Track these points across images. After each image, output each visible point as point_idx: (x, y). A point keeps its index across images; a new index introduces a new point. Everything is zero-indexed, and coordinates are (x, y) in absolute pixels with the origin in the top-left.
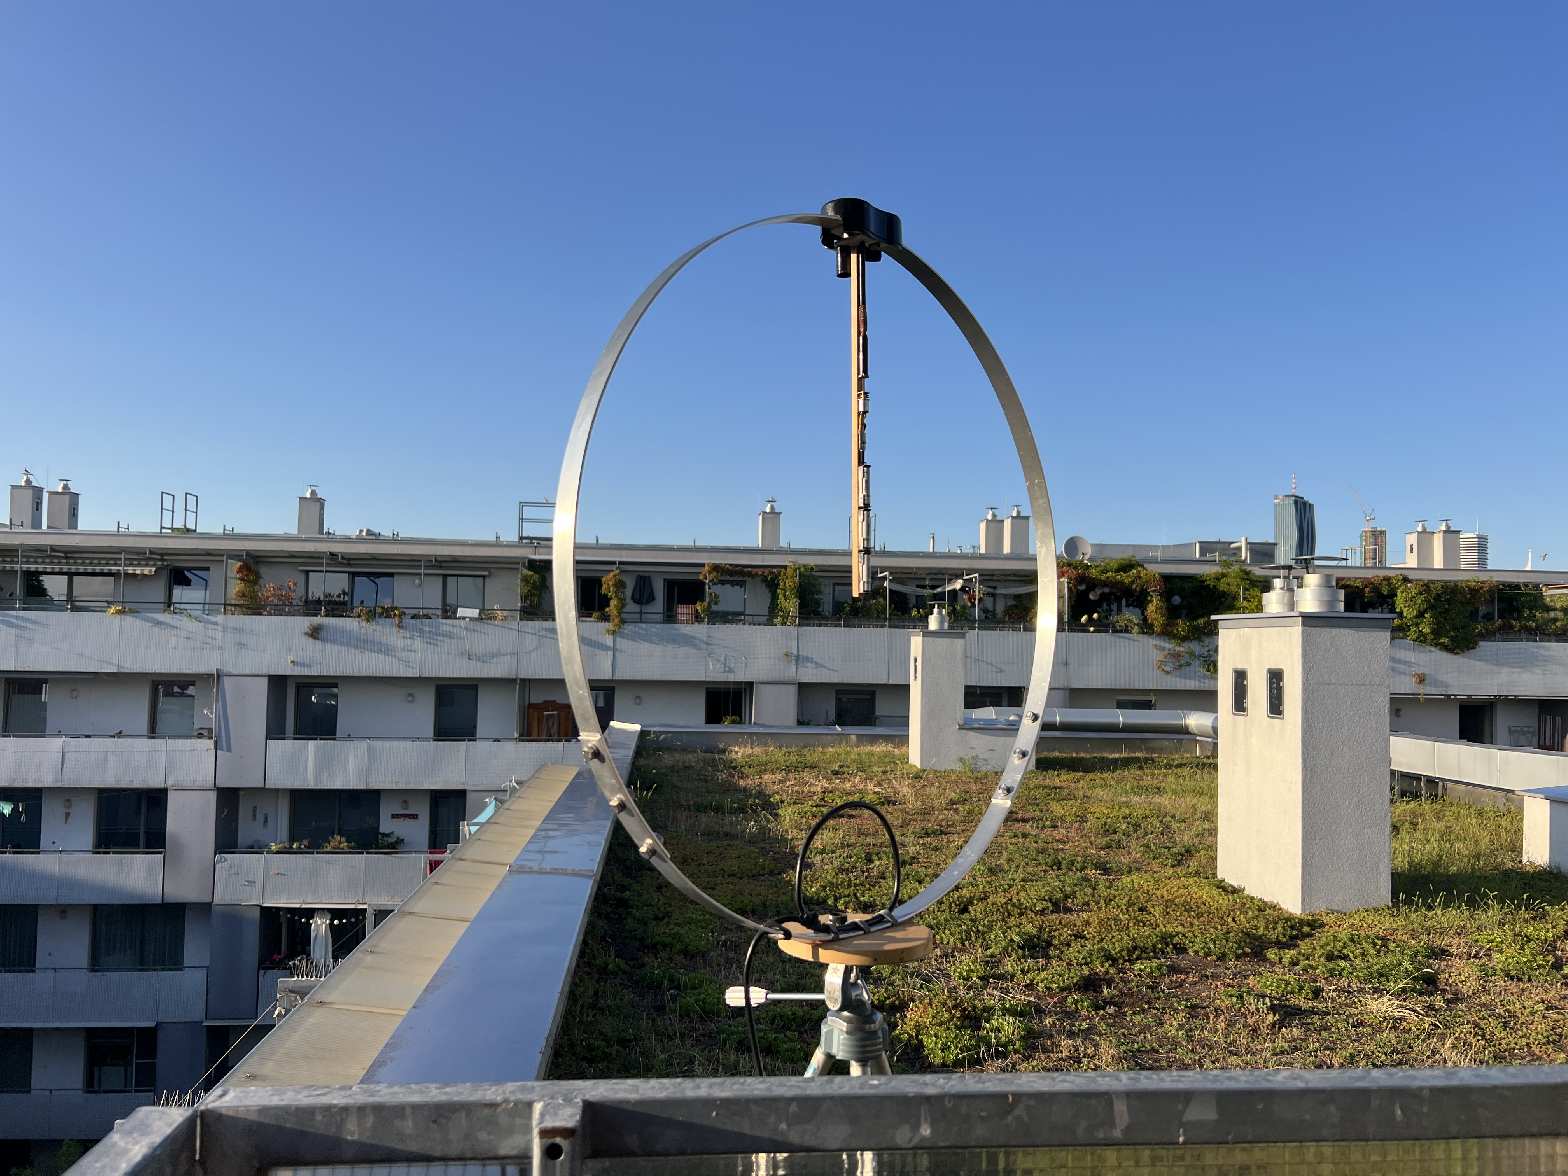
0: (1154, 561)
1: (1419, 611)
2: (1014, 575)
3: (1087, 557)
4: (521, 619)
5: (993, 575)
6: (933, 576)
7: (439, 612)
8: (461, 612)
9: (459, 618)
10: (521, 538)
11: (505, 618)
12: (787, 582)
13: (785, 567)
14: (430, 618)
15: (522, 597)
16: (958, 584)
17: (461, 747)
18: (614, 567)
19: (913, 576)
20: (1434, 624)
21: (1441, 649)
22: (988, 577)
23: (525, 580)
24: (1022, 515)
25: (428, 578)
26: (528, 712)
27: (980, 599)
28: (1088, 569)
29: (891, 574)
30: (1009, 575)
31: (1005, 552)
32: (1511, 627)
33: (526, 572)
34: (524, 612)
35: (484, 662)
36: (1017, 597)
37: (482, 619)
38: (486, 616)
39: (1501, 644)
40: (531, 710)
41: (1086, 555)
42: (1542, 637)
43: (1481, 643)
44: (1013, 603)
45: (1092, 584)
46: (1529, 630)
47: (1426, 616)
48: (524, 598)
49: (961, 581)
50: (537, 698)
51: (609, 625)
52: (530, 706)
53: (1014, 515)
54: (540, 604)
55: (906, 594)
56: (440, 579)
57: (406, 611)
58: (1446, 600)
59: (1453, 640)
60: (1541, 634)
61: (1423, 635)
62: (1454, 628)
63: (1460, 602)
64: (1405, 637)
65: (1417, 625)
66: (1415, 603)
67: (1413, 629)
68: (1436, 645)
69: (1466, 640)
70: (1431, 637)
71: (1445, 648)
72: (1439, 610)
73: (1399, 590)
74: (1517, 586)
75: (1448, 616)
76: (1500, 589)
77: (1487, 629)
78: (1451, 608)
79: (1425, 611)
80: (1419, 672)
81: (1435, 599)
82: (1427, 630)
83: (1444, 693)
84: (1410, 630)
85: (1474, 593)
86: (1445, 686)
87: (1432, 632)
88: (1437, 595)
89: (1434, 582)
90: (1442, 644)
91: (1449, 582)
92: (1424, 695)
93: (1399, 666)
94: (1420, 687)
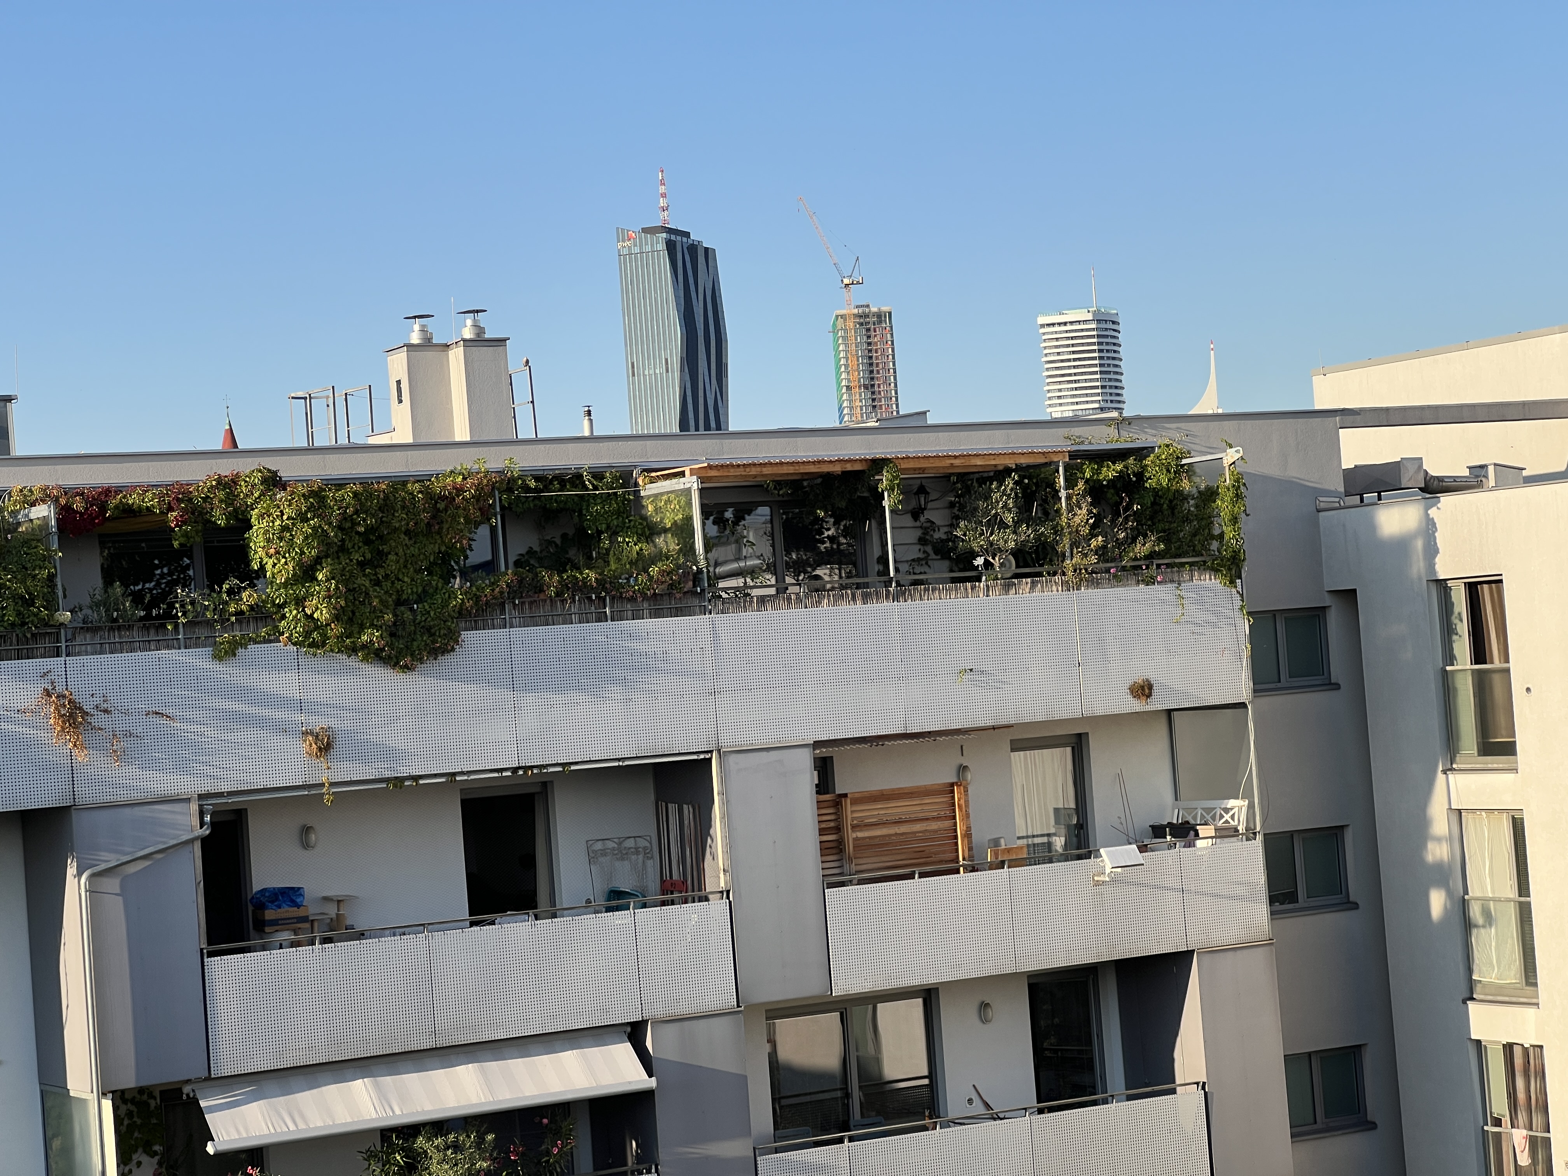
1: (300, 564)
20: (338, 594)
21: (365, 659)
32: (539, 589)
39: (519, 633)
42: (618, 606)
43: (465, 635)
46: (582, 589)
47: (320, 577)
58: (370, 530)
59: (393, 634)
60: (613, 599)
61: (317, 628)
62: (399, 603)
63: (407, 532)
64: (274, 637)
65: (300, 602)
66: (291, 543)
67: (291, 612)
68: (353, 650)
69: (429, 630)
70: (336, 630)
71: (375, 655)
72: (356, 557)
73: (255, 513)
74: (576, 479)
75: (381, 572)
76: (527, 489)
77: (477, 598)
78: (386, 548)
79: (317, 562)
80: (318, 723)
81: (340, 528)
82: (323, 614)
83: (387, 774)
84: (283, 617)
85: (441, 505)
86: (390, 754)
87: (336, 618)
88: (345, 517)
89: (340, 484)
90: (364, 647)
91: (379, 479)
92: (332, 784)
93: (266, 712)
94: (322, 763)
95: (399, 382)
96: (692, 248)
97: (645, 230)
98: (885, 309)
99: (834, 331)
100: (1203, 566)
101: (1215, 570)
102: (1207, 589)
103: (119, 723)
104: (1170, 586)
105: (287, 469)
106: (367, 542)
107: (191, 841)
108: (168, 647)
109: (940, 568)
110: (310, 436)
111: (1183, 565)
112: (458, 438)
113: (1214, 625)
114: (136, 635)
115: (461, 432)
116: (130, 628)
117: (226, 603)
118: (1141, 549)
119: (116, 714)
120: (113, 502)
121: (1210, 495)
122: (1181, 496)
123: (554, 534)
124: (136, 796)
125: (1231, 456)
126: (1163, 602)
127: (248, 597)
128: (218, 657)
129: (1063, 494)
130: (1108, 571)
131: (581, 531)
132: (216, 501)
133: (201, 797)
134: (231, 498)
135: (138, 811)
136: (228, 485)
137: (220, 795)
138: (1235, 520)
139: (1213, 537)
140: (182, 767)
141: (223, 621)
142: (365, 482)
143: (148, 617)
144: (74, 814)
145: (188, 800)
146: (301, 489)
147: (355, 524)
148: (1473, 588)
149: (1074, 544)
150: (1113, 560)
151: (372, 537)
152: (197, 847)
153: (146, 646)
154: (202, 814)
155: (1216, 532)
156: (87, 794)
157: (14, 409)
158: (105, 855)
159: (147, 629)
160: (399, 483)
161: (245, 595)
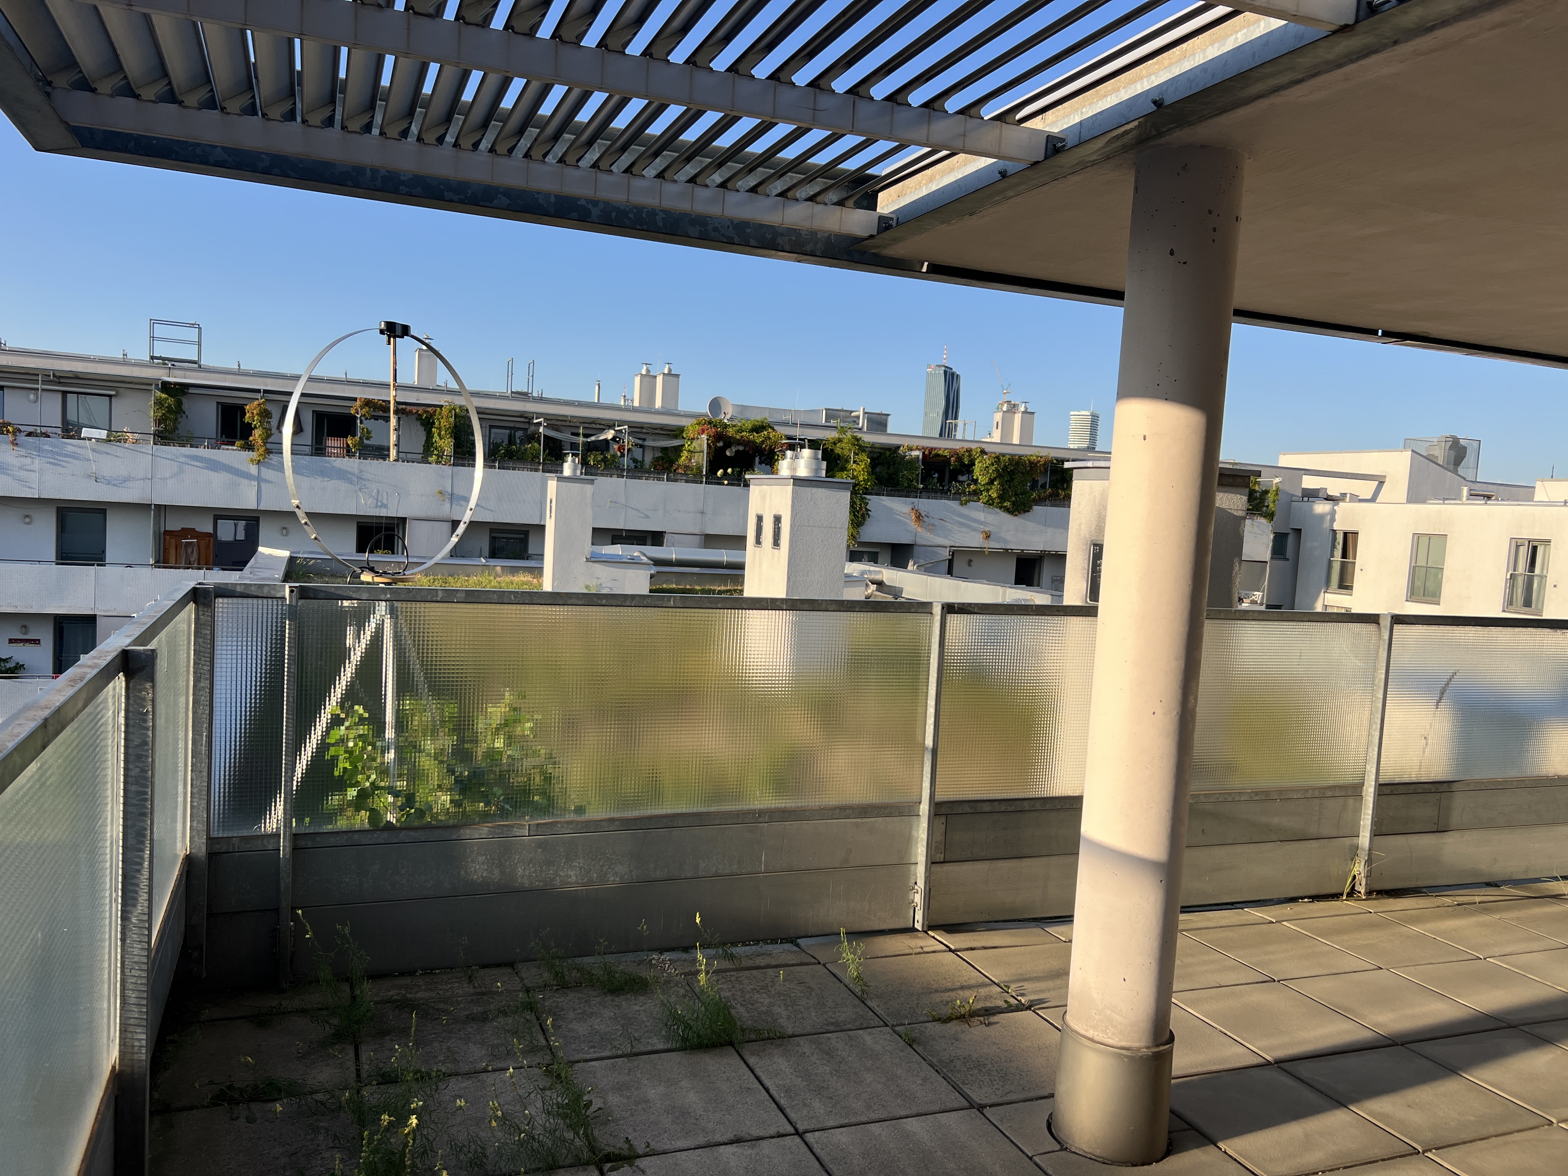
0: (785, 424)
1: (990, 479)
2: (662, 429)
3: (728, 417)
4: (154, 444)
5: (642, 428)
6: (586, 425)
7: (59, 431)
8: (85, 432)
9: (84, 439)
10: (152, 358)
11: (136, 441)
12: (442, 421)
13: (441, 407)
14: (49, 437)
15: (155, 421)
16: (610, 434)
17: (91, 571)
18: (259, 396)
19: (568, 424)
20: (1000, 490)
22: (637, 429)
23: (159, 403)
24: (672, 373)
25: (45, 394)
26: (165, 539)
27: (629, 450)
28: (726, 428)
29: (545, 420)
30: (656, 429)
31: (657, 407)
32: (1058, 495)
33: (159, 393)
34: (158, 437)
35: (114, 485)
36: (664, 449)
37: (110, 441)
38: (114, 438)
39: (1049, 508)
40: (168, 537)
41: (727, 414)
43: (1034, 507)
44: (660, 455)
45: (729, 442)
47: (995, 484)
48: (159, 421)
49: (613, 432)
50: (174, 524)
51: (254, 455)
52: (166, 532)
53: (666, 371)
54: (175, 428)
55: (561, 441)
56: (59, 396)
57: (22, 428)
58: (1011, 470)
59: (1013, 504)
61: (991, 499)
63: (1023, 473)
64: (978, 500)
65: (988, 490)
66: (988, 472)
67: (984, 494)
68: (1001, 508)
69: (1024, 504)
70: (997, 501)
71: (1007, 510)
72: (1006, 479)
73: (977, 461)
75: (1012, 485)
76: (1053, 463)
77: (1040, 496)
78: (1015, 477)
79: (995, 479)
80: (987, 529)
81: (1003, 469)
82: (994, 495)
83: (1004, 547)
84: (982, 495)
85: (1033, 465)
86: (1006, 541)
87: (998, 497)
88: (1005, 466)
89: (1004, 455)
90: (1005, 507)
91: (1015, 455)
92: (988, 548)
93: (972, 524)
94: (986, 542)
101: (1265, 517)
102: (1261, 523)
103: (932, 521)
105: (987, 449)
106: (1009, 474)
108: (948, 500)
111: (1262, 515)
113: (1262, 535)
114: (939, 495)
116: (937, 492)
117: (966, 488)
119: (930, 518)
120: (933, 453)
124: (930, 543)
125: (1277, 480)
128: (962, 504)
132: (965, 456)
133: (950, 547)
134: (970, 455)
135: (929, 548)
136: (969, 451)
137: (955, 547)
138: (1273, 501)
140: (945, 537)
141: (964, 493)
142: (1011, 455)
143: (943, 489)
144: (915, 546)
145: (946, 547)
146: (993, 455)
147: (1007, 468)
148: (1346, 534)
151: (1012, 474)
153: (941, 498)
154: (949, 552)
155: (1267, 505)
156: (920, 541)
158: (921, 561)
159: (942, 493)
161: (972, 486)
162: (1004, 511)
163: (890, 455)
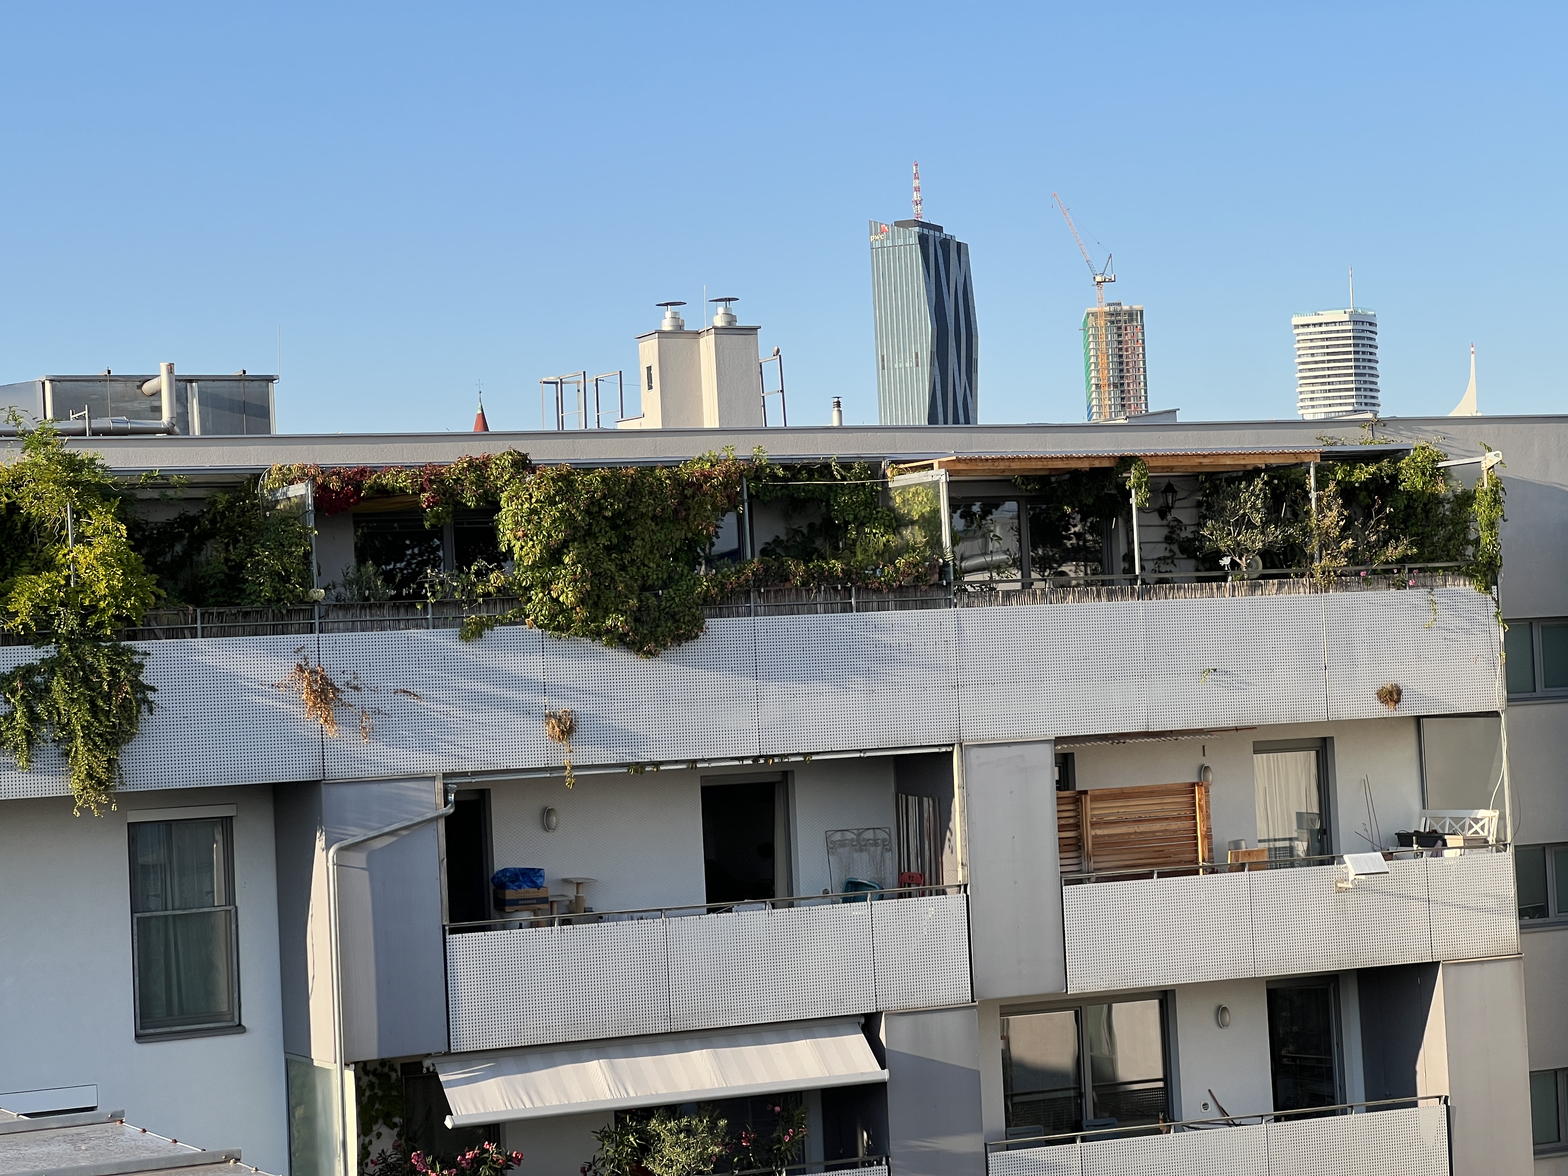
1: (547, 547)
20: (583, 578)
32: (785, 577)
39: (763, 622)
42: (863, 598)
43: (709, 622)
46: (827, 579)
47: (567, 560)
58: (617, 515)
59: (637, 618)
60: (858, 590)
61: (562, 611)
62: (644, 588)
63: (654, 518)
64: (519, 619)
65: (546, 585)
66: (539, 526)
67: (537, 595)
68: (597, 635)
69: (672, 615)
70: (581, 613)
71: (620, 640)
72: (603, 541)
73: (504, 495)
74: (825, 469)
75: (627, 558)
76: (775, 477)
77: (723, 585)
78: (632, 534)
79: (564, 545)
80: (561, 706)
81: (588, 512)
82: (568, 598)
83: (629, 759)
84: (530, 600)
85: (689, 492)
86: (631, 739)
87: (582, 602)
88: (592, 502)
89: (588, 469)
90: (608, 631)
91: (627, 465)
92: (574, 768)
93: (509, 694)
94: (564, 746)
95: (649, 369)
96: (945, 243)
97: (898, 224)
98: (1137, 307)
99: (1085, 329)
100: (1457, 572)
101: (1470, 576)
102: (1460, 594)
103: (367, 699)
104: (1423, 591)
105: (537, 453)
106: (614, 527)
107: (436, 819)
108: (417, 627)
109: (1186, 567)
110: (560, 421)
111: (1436, 569)
112: (707, 425)
113: (1467, 632)
114: (387, 614)
115: (711, 420)
116: (381, 606)
117: (474, 584)
118: (1393, 552)
119: (365, 692)
120: (368, 482)
121: (1467, 499)
122: (1436, 500)
123: (801, 524)
124: (383, 772)
125: (1490, 459)
126: (1415, 607)
127: (495, 579)
128: (465, 638)
129: (1313, 495)
130: (1357, 574)
131: (828, 521)
132: (467, 483)
133: (445, 776)
134: (481, 480)
135: (385, 788)
136: (479, 467)
137: (464, 774)
138: (1492, 525)
139: (1468, 542)
140: (427, 746)
141: (471, 602)
142: (614, 467)
143: (399, 596)
144: (324, 788)
145: (433, 779)
146: (550, 473)
147: (602, 508)
149: (1323, 546)
150: (1363, 563)
151: (618, 522)
152: (441, 825)
153: (396, 625)
154: (446, 792)
155: (1472, 536)
156: (337, 769)
157: (275, 389)
158: (353, 830)
159: (397, 608)
160: (647, 469)
161: (492, 577)
162: (609, 644)
163: (231, 506)
